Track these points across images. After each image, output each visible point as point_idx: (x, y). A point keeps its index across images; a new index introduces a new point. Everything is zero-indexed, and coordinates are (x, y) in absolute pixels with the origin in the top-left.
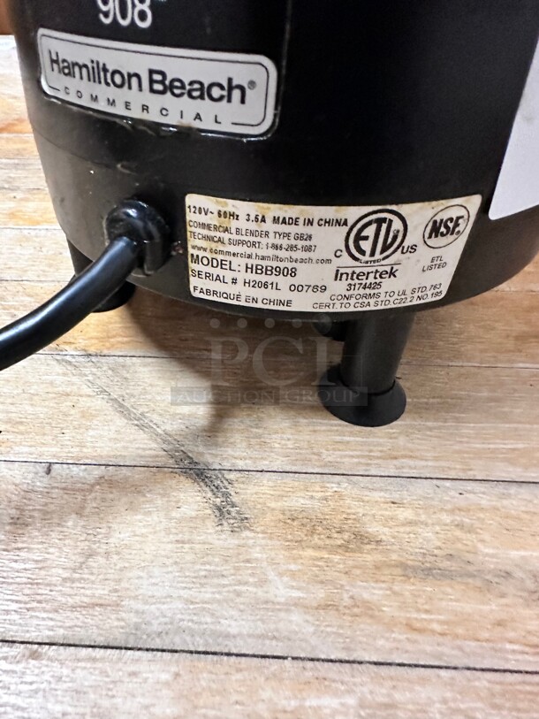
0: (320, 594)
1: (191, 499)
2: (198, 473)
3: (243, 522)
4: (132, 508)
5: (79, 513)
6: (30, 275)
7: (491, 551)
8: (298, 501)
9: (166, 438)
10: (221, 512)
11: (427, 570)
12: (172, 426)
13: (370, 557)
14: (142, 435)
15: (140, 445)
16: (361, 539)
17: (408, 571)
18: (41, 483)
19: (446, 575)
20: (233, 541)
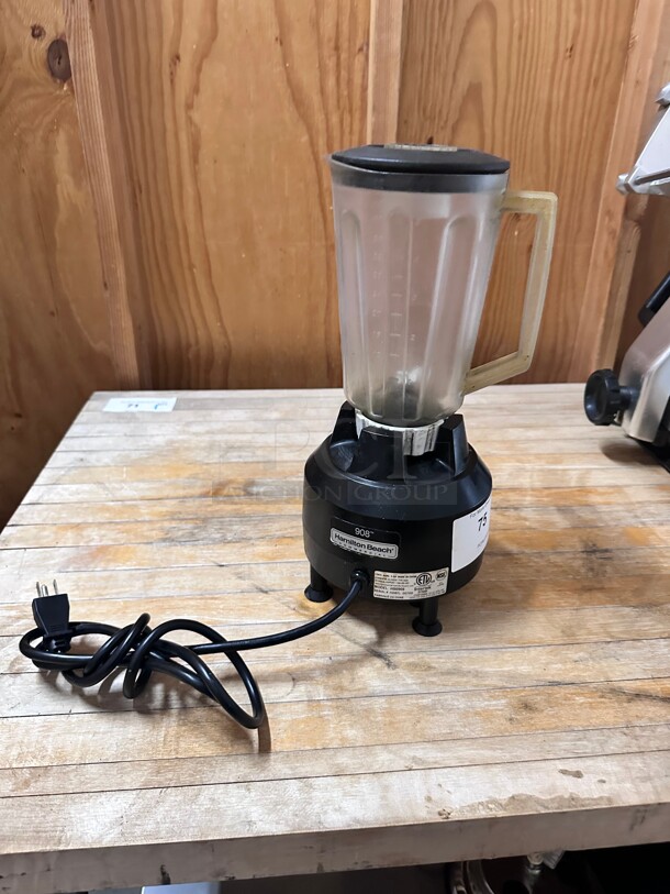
0: (419, 681)
1: (378, 663)
2: (379, 656)
3: (395, 667)
4: (361, 666)
5: (347, 669)
6: (285, 588)
7: (465, 667)
8: (411, 660)
9: (365, 646)
10: (389, 665)
11: (449, 673)
12: (365, 642)
13: (432, 672)
14: (357, 646)
15: (357, 649)
16: (430, 668)
17: (442, 674)
18: (329, 662)
19: (453, 673)
20: (393, 672)
